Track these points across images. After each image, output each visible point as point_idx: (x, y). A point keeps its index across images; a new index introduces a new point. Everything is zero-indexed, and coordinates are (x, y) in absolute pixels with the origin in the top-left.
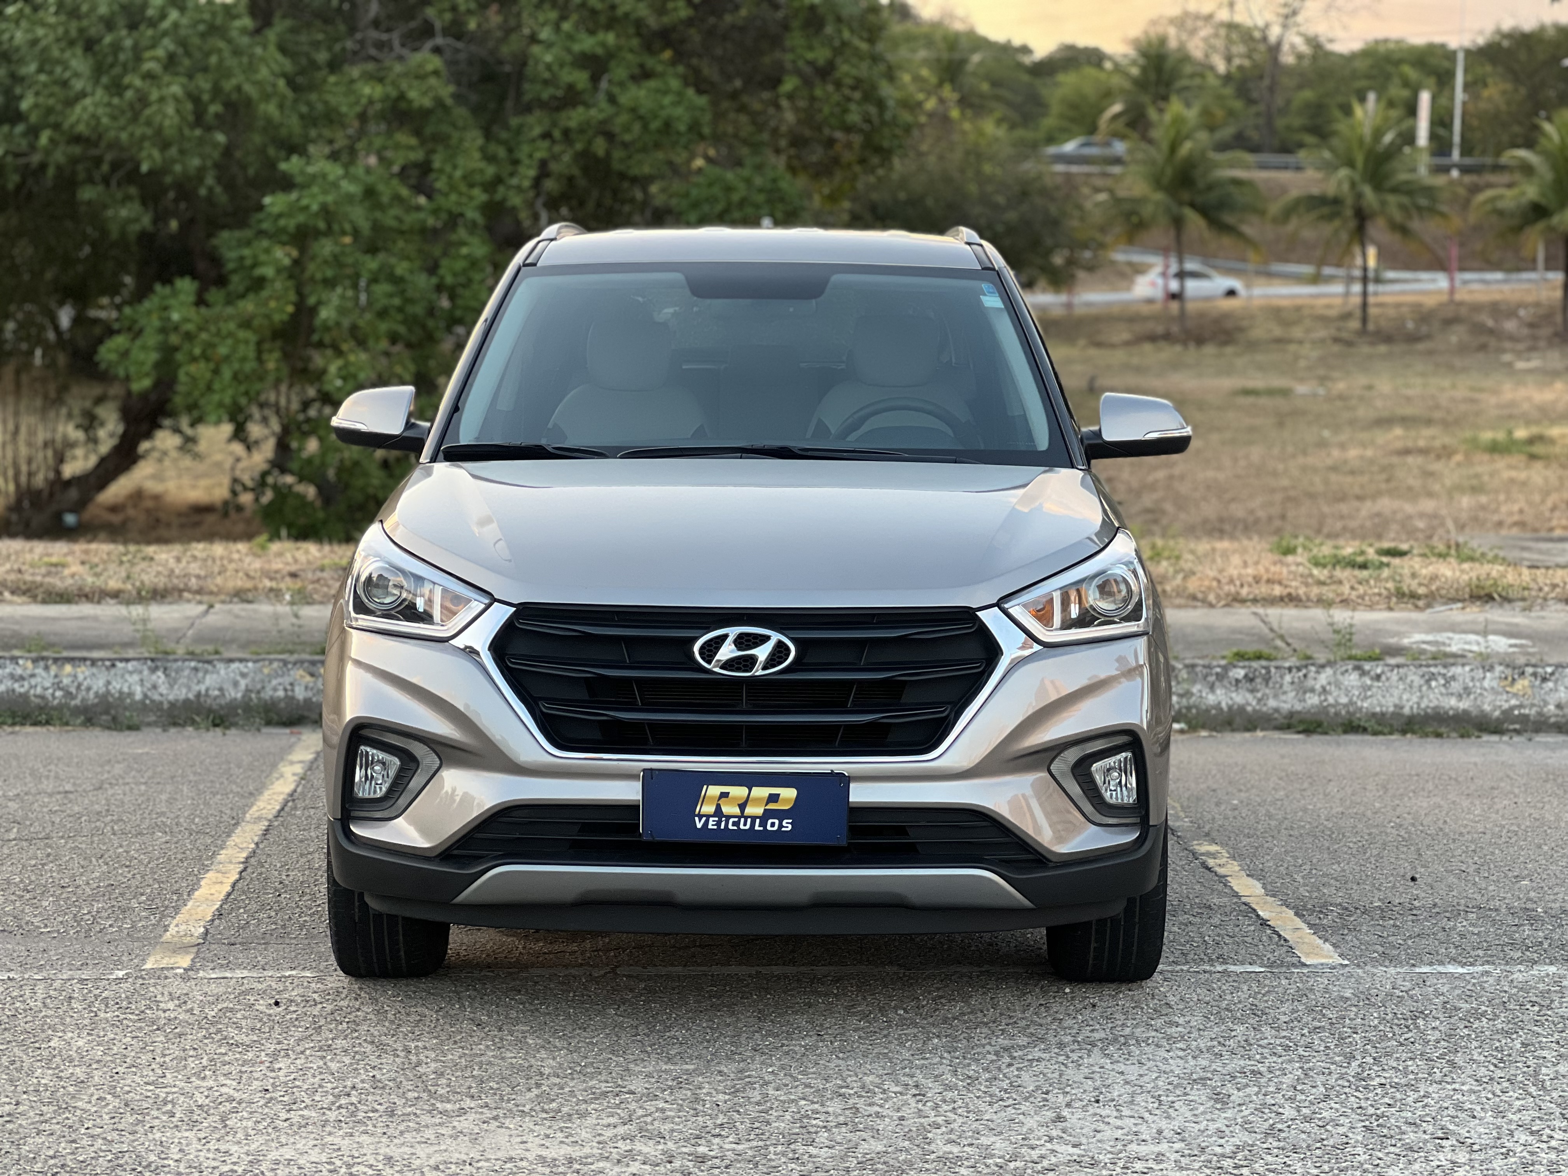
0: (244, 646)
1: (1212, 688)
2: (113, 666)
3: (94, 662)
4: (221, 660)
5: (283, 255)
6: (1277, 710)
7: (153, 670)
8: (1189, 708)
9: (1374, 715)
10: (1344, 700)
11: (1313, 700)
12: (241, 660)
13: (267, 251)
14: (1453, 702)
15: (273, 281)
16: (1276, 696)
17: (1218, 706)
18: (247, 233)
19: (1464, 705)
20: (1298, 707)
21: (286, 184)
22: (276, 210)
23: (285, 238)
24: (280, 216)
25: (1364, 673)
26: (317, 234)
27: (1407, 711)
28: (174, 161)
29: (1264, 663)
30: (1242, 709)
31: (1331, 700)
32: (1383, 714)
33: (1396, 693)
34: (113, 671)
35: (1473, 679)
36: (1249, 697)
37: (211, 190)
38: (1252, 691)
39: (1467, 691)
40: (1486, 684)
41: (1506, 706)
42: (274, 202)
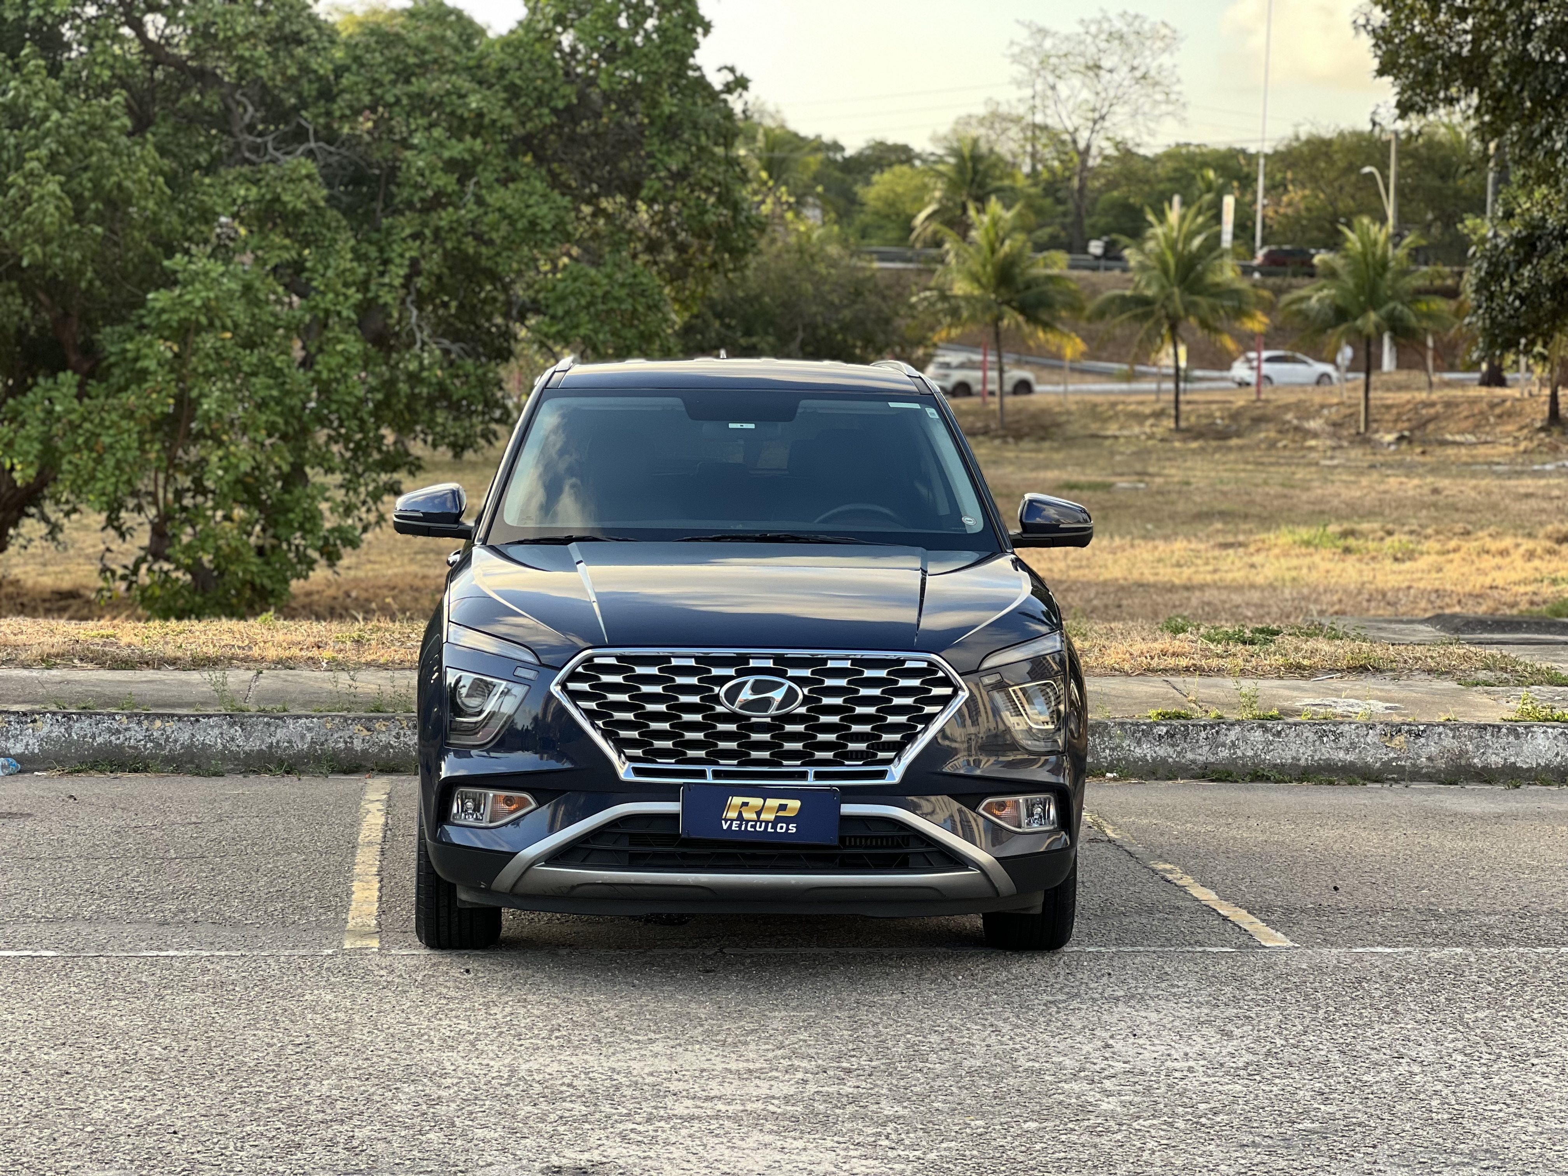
0: (304, 705)
1: (1139, 743)
2: (197, 721)
3: (180, 718)
4: (290, 716)
5: (166, 349)
6: (1193, 762)
7: (232, 725)
8: (1119, 760)
9: (1275, 766)
10: (1250, 753)
11: (1224, 753)
12: (307, 717)
13: (150, 345)
14: (1341, 754)
15: (155, 373)
16: (1192, 750)
17: (1144, 758)
18: (130, 328)
19: (1351, 757)
20: (1212, 759)
21: (169, 280)
22: (158, 305)
23: (166, 333)
24: (163, 310)
25: (1266, 730)
26: (199, 329)
27: (1302, 762)
28: (55, 255)
29: (1183, 722)
30: (1164, 760)
31: (1239, 753)
32: (1283, 765)
33: (1294, 747)
34: (197, 725)
35: (1358, 736)
36: (1170, 750)
37: (90, 283)
38: (1173, 746)
39: (1353, 745)
40: (1369, 740)
41: (1386, 758)
42: (158, 298)
